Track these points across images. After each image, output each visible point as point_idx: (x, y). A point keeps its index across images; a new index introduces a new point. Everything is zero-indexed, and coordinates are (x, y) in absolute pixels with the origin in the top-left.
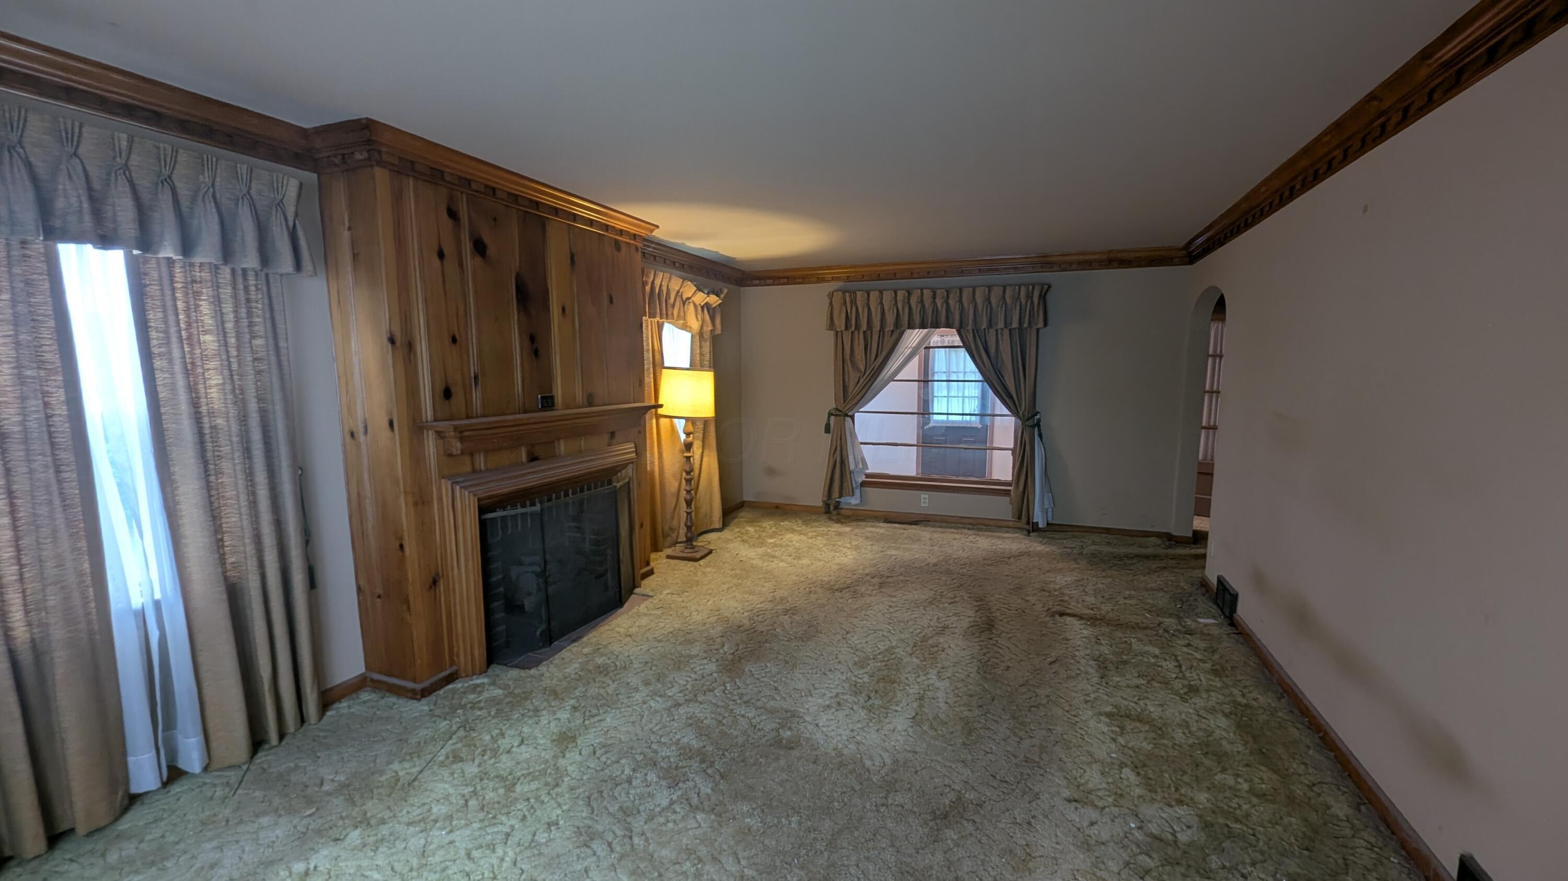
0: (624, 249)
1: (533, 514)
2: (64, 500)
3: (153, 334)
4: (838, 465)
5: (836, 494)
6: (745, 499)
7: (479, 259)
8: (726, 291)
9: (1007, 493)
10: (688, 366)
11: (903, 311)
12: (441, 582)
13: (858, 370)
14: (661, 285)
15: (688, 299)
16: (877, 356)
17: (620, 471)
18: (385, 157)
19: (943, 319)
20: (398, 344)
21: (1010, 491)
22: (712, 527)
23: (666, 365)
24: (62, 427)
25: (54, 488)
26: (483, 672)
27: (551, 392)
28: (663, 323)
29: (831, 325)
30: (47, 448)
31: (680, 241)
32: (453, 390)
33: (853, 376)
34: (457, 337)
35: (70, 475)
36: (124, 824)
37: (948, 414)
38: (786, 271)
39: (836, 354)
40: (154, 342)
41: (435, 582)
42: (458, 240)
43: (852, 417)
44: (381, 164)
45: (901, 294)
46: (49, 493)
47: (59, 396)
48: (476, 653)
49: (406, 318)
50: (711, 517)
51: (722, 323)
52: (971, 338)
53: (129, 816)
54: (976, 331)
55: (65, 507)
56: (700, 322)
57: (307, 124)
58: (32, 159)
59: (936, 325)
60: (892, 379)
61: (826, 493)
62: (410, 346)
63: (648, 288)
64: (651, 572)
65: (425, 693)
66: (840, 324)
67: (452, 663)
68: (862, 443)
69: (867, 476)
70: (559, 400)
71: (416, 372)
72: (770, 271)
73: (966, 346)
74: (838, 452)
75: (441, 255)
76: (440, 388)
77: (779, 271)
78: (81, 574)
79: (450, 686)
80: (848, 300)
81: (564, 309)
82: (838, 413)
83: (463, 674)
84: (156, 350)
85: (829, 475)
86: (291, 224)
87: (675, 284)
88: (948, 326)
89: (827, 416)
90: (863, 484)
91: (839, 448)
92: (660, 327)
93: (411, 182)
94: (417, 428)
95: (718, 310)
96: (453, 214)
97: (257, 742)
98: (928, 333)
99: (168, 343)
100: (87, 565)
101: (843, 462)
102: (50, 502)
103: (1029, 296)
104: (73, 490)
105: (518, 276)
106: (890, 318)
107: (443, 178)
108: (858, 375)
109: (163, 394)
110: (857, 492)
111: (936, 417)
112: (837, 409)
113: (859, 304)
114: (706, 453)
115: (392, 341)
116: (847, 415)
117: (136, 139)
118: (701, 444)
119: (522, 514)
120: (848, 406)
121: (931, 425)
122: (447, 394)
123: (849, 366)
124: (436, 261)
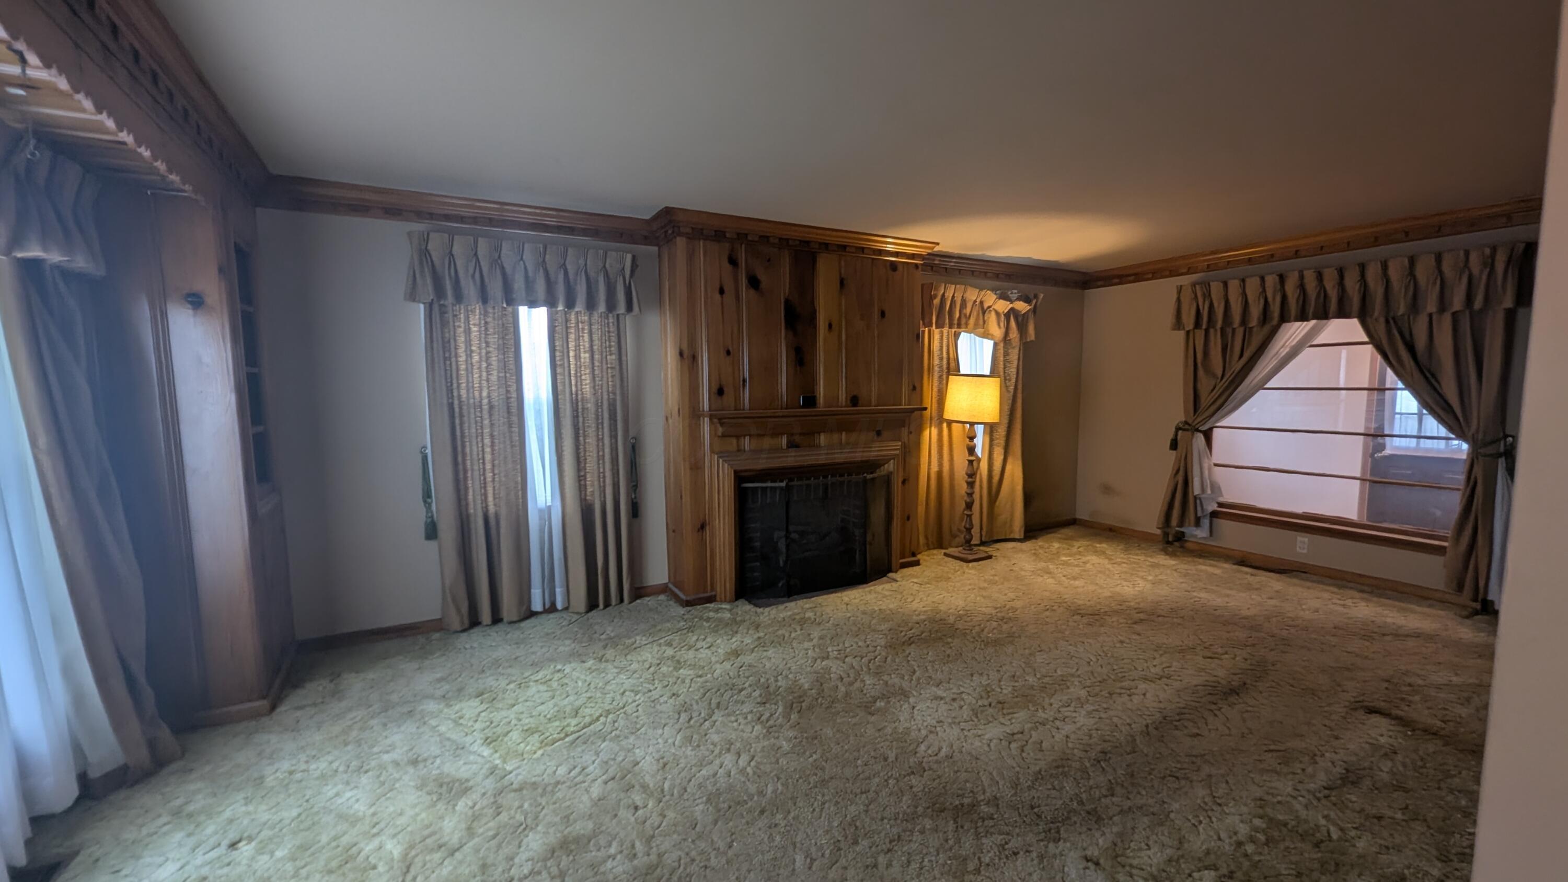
0: (900, 268)
1: (781, 488)
2: (512, 442)
3: (558, 354)
4: (1180, 487)
5: (1174, 521)
6: (1078, 516)
7: (752, 291)
8: (1041, 296)
9: (1440, 551)
10: (987, 372)
11: (1274, 299)
12: (707, 528)
13: (1214, 376)
14: (953, 297)
15: (989, 307)
16: (1241, 356)
17: (884, 465)
18: (682, 230)
19: (1333, 306)
20: (685, 356)
21: (1444, 548)
22: (1012, 536)
23: (962, 372)
24: (514, 403)
25: (507, 434)
26: (731, 601)
27: (813, 392)
28: (959, 334)
29: (1178, 324)
30: (506, 415)
31: (980, 253)
32: (725, 389)
33: (1205, 384)
34: (731, 349)
35: (516, 430)
36: (523, 624)
37: (1419, 437)
38: (1131, 267)
39: (1186, 357)
40: (558, 358)
41: (703, 527)
42: (736, 280)
43: (1208, 436)
44: (680, 234)
45: (1271, 280)
46: (505, 437)
47: (513, 388)
48: (728, 585)
49: (692, 341)
50: (1011, 526)
51: (1036, 328)
52: (1381, 328)
53: (528, 621)
54: (1391, 320)
55: (512, 446)
56: (1003, 330)
57: (647, 217)
58: (505, 265)
59: (1323, 315)
60: (1261, 386)
61: (1162, 519)
62: (694, 358)
63: (937, 301)
64: (917, 563)
65: (688, 604)
66: (1189, 322)
67: (713, 589)
68: (1216, 465)
69: (1221, 505)
70: (821, 400)
71: (697, 378)
72: (1113, 269)
73: (1374, 340)
74: (1181, 473)
75: (722, 291)
76: (715, 389)
77: (1125, 268)
78: (516, 483)
79: (708, 605)
80: (1199, 294)
81: (830, 326)
82: (1187, 427)
83: (718, 599)
84: (558, 363)
85: (1168, 499)
86: (627, 282)
87: (972, 295)
88: (1343, 313)
89: (1174, 429)
90: (1214, 514)
91: (1182, 469)
92: (957, 336)
93: (701, 243)
94: (694, 414)
95: (1031, 316)
96: (733, 261)
97: (592, 605)
98: (1313, 329)
99: (563, 359)
100: (519, 479)
101: (1186, 483)
102: (504, 442)
103: (1490, 263)
104: (516, 438)
105: (787, 302)
106: (1255, 312)
107: (725, 237)
108: (1213, 383)
109: (560, 388)
110: (1206, 522)
111: (1397, 442)
112: (1186, 423)
113: (1214, 296)
114: (1010, 460)
115: (681, 354)
116: (1198, 430)
117: (548, 246)
118: (1002, 451)
119: (771, 488)
120: (1199, 419)
121: (1387, 452)
122: (720, 392)
123: (1201, 372)
124: (717, 296)
